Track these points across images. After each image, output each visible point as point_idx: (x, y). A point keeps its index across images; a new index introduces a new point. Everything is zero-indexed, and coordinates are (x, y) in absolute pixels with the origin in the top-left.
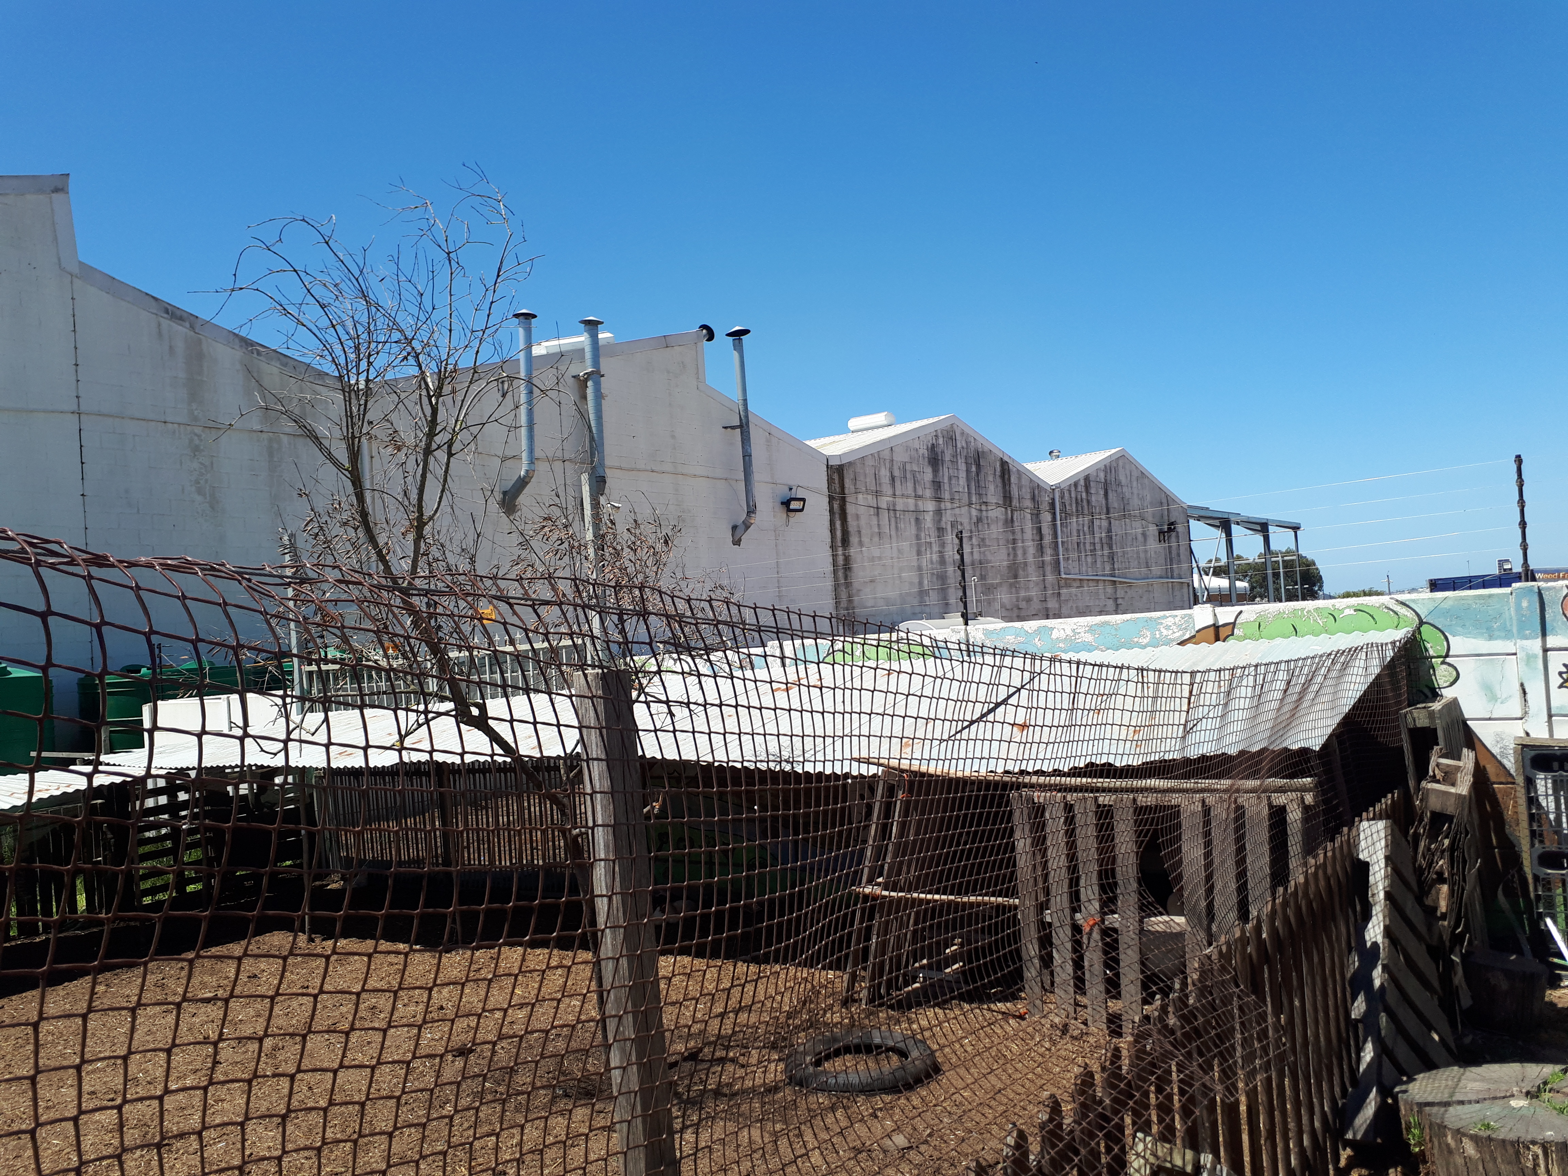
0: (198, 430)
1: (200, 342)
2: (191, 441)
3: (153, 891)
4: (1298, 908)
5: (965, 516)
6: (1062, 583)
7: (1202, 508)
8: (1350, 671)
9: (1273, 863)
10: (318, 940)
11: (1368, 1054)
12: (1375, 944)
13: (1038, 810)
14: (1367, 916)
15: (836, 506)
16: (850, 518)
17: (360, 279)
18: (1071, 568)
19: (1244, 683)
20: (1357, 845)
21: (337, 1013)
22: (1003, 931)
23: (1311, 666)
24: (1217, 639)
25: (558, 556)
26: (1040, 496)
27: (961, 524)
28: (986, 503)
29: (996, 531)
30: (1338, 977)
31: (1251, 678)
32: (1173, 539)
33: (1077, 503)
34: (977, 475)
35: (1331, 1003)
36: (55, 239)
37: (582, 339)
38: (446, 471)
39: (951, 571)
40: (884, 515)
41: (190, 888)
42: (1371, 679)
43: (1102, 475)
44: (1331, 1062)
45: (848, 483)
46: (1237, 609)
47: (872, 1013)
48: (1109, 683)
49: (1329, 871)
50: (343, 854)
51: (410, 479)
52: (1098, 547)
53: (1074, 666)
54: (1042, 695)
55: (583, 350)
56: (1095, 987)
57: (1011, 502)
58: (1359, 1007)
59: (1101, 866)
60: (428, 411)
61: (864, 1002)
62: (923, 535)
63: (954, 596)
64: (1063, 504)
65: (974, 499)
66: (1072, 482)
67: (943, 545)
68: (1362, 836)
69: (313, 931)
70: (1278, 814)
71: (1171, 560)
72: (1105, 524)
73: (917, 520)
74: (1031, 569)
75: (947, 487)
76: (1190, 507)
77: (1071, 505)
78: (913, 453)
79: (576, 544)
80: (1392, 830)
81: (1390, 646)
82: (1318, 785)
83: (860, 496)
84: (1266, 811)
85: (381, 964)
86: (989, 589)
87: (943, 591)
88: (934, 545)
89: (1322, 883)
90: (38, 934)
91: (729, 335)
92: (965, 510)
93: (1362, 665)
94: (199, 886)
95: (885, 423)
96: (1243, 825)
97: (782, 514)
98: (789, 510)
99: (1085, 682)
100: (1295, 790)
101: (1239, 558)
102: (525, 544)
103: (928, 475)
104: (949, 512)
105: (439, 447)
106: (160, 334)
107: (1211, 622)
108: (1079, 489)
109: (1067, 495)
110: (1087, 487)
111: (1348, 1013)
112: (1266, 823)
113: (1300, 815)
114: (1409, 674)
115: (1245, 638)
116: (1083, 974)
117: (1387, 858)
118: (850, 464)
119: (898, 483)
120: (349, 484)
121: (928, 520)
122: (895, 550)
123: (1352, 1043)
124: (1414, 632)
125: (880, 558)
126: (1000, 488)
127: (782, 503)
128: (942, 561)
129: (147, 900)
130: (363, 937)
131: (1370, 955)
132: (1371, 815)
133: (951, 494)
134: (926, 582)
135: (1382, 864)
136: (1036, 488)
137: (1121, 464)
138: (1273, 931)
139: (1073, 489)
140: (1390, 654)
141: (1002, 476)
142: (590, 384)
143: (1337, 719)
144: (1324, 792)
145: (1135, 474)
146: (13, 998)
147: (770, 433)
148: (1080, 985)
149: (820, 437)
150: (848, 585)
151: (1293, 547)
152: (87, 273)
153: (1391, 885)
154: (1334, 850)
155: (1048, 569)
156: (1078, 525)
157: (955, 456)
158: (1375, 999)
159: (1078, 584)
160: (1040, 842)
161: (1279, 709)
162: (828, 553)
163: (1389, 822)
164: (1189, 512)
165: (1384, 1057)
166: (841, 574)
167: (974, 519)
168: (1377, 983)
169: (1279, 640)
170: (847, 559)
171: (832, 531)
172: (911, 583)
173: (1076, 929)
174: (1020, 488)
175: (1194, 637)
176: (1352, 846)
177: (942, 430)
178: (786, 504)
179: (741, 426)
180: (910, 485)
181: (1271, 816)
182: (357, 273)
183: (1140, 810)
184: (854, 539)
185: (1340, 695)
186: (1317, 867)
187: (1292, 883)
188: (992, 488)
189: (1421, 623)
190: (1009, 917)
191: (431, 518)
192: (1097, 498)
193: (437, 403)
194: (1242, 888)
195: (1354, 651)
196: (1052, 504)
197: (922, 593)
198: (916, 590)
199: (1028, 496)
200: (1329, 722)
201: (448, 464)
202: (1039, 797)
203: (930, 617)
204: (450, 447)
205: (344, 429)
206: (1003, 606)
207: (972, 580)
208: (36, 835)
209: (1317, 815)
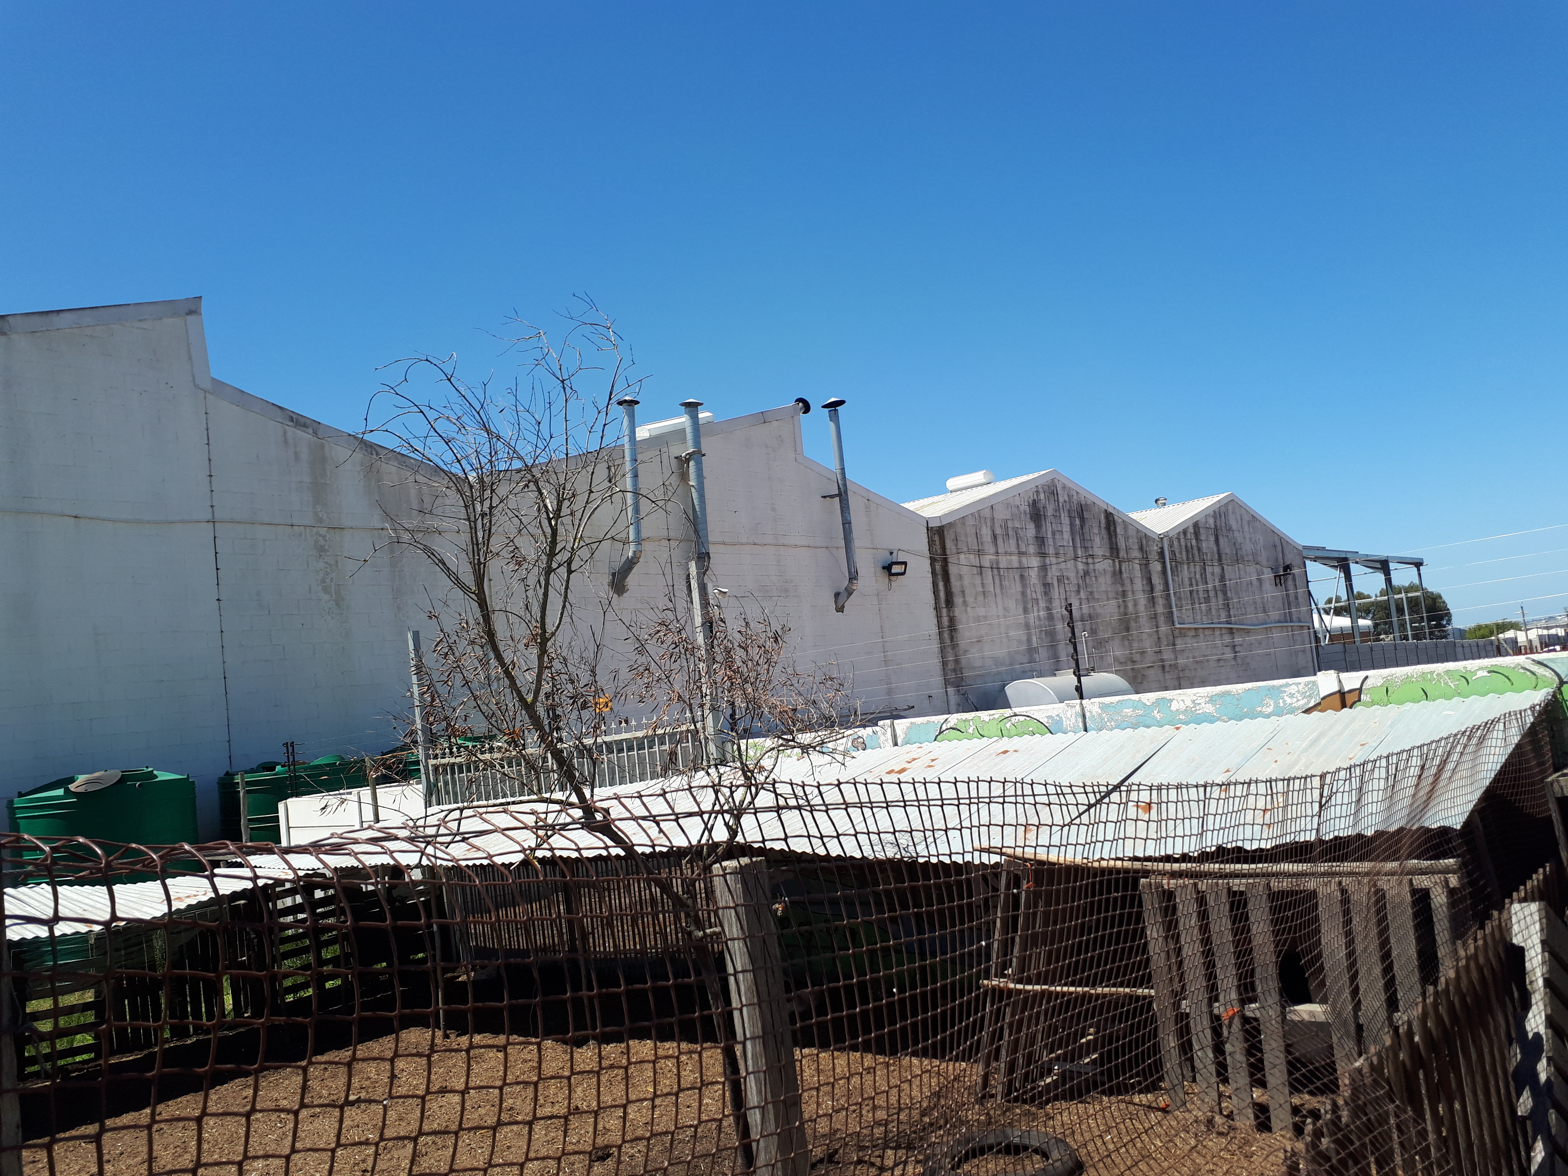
0: (323, 531)
1: (322, 446)
2: (317, 541)
3: (294, 989)
4: (1451, 1004)
5: (1072, 570)
6: (1177, 632)
7: (1318, 549)
8: (1488, 743)
9: (1420, 954)
10: (452, 1036)
11: (1539, 1154)
12: (1537, 1035)
13: (1169, 895)
14: (1526, 1006)
15: (938, 567)
16: (953, 579)
17: (481, 413)
18: (1185, 616)
19: (1376, 775)
20: (1509, 929)
21: (476, 1116)
22: (1144, 1062)
23: (1445, 746)
24: (1344, 706)
25: (673, 659)
26: (1148, 546)
27: (1068, 579)
28: (1092, 556)
29: (1104, 584)
30: (1500, 1072)
31: (1383, 771)
32: (1290, 582)
33: (1187, 551)
34: (1082, 527)
35: (1494, 1100)
36: (190, 358)
37: (683, 420)
38: (567, 588)
39: (1061, 628)
40: (988, 574)
41: (329, 985)
42: (1510, 749)
43: (1211, 521)
44: (1499, 1163)
45: (949, 544)
46: (1363, 674)
47: (1008, 1110)
48: (1237, 800)
49: (1481, 960)
50: (473, 943)
51: (530, 593)
52: (1212, 594)
53: (1201, 790)
54: (1171, 823)
55: (683, 430)
56: (1239, 1077)
57: (1118, 553)
58: (1525, 1103)
59: (1240, 980)
60: (548, 531)
61: (999, 1098)
62: (1029, 591)
63: (1065, 650)
64: (1173, 553)
65: (1079, 552)
66: (1181, 529)
67: (1050, 601)
68: (1514, 920)
69: (447, 1027)
70: (1422, 898)
71: (1289, 604)
72: (1217, 570)
73: (1022, 577)
74: (1143, 620)
75: (1051, 541)
76: (1305, 547)
77: (1181, 553)
78: (1015, 510)
79: (690, 646)
80: (1547, 913)
81: (1529, 712)
82: (1463, 866)
83: (962, 556)
84: (1408, 898)
85: (516, 1061)
86: (1100, 644)
87: (1053, 648)
88: (1040, 602)
89: (1475, 975)
90: (189, 1036)
91: (823, 407)
92: (1071, 564)
93: (1500, 736)
94: (338, 982)
95: (984, 481)
96: (1385, 917)
97: (883, 578)
98: (891, 574)
99: (1213, 803)
100: (1440, 872)
101: (1361, 596)
102: (641, 649)
103: (1031, 531)
104: (1054, 567)
105: (560, 565)
106: (286, 441)
107: (1336, 688)
108: (1189, 536)
109: (1176, 543)
110: (1197, 534)
111: (1513, 1111)
112: (1410, 912)
113: (1445, 900)
114: (1552, 737)
115: (1372, 703)
116: (1225, 1059)
117: (1543, 942)
118: (950, 524)
119: (1000, 541)
120: (475, 605)
121: (1033, 576)
122: (1000, 608)
123: (1521, 1140)
124: (1554, 693)
125: (985, 617)
126: (1106, 540)
127: (884, 568)
128: (1050, 617)
129: (290, 998)
130: (496, 1032)
131: (1533, 1047)
132: (1522, 894)
133: (1055, 548)
134: (1034, 639)
135: (1539, 949)
136: (1144, 538)
137: (1230, 508)
138: (1426, 1033)
139: (1182, 536)
140: (1530, 719)
141: (1108, 528)
142: (692, 463)
143: (1478, 794)
144: (1469, 874)
145: (1246, 518)
146: (170, 1103)
147: (869, 499)
148: (1222, 1073)
149: (918, 499)
150: (954, 646)
151: (1417, 581)
152: (219, 387)
153: (1550, 971)
154: (1484, 938)
155: (1161, 619)
156: (1190, 573)
157: (1057, 510)
158: (1542, 1093)
159: (1193, 633)
160: (1171, 926)
161: (1414, 795)
162: (933, 613)
163: (1543, 903)
164: (1305, 553)
165: (1557, 1157)
166: (946, 635)
167: (1081, 573)
168: (1543, 1077)
169: (1408, 706)
170: (952, 620)
171: (936, 592)
172: (1019, 641)
173: (1216, 1019)
174: (1127, 539)
175: (1319, 704)
176: (1504, 930)
177: (1043, 486)
178: (888, 568)
179: (839, 495)
180: (1013, 542)
181: (1414, 903)
182: (478, 407)
183: (1274, 896)
184: (958, 600)
185: (1478, 768)
186: (1468, 958)
187: (1443, 980)
188: (1097, 540)
189: (1562, 683)
190: (1149, 1047)
191: (553, 634)
192: (1208, 545)
193: (556, 524)
194: (1390, 985)
195: (1489, 726)
196: (1161, 554)
197: (1031, 651)
198: (1024, 647)
199: (1136, 547)
200: (1469, 797)
201: (568, 581)
202: (1169, 883)
203: (1040, 675)
204: (569, 565)
205: (471, 556)
206: (1116, 659)
207: (1083, 636)
208: (184, 938)
209: (1462, 900)
